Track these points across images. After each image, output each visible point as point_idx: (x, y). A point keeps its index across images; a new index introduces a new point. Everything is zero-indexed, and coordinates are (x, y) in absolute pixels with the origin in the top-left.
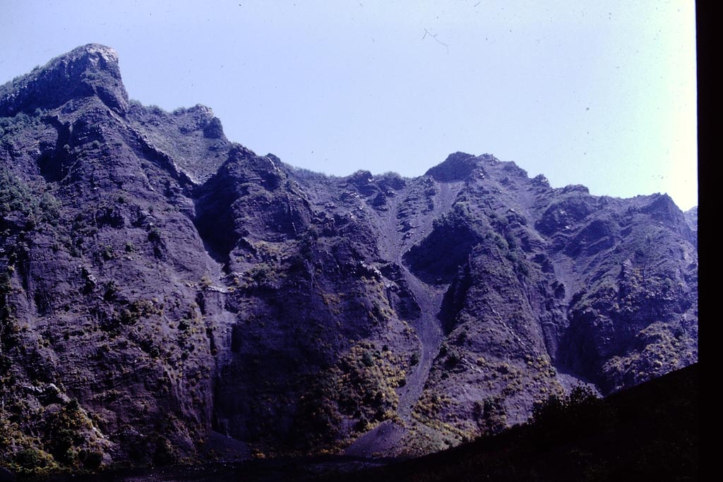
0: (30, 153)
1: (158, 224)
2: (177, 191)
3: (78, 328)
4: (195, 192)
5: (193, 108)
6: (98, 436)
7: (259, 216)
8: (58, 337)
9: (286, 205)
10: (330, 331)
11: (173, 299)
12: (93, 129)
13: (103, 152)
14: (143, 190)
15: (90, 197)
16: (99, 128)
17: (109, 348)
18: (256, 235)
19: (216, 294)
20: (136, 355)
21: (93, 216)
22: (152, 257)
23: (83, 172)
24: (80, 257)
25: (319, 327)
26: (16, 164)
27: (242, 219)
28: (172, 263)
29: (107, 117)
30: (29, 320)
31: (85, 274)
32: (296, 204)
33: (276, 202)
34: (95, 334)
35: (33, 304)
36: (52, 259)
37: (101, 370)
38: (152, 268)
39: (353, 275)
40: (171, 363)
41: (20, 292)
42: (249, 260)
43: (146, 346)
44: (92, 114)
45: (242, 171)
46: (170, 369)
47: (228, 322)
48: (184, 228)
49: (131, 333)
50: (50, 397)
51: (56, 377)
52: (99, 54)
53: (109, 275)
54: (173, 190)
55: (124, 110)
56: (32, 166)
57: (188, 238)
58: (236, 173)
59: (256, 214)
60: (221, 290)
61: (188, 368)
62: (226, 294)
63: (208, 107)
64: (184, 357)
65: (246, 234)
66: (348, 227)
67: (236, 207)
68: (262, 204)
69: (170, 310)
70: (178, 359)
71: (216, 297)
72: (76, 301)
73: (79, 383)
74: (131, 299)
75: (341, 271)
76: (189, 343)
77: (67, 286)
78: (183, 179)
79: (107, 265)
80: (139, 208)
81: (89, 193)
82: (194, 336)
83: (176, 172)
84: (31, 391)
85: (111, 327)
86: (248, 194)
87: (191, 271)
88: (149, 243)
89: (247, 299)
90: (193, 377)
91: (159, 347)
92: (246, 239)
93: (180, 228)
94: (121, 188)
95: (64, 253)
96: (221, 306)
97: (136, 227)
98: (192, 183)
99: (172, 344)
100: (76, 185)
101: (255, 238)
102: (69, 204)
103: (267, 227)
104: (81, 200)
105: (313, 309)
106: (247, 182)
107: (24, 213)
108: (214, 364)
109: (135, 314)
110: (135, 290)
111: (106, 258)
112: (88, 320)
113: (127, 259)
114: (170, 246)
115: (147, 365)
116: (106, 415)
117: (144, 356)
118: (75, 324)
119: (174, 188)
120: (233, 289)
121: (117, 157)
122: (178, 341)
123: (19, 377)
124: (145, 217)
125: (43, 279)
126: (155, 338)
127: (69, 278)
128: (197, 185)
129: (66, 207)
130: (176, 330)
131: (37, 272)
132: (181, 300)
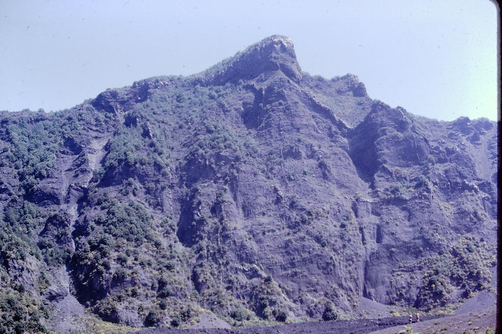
0: (236, 110)
1: (325, 156)
2: (337, 133)
3: (272, 228)
4: (349, 134)
5: (345, 76)
6: (285, 300)
7: (394, 149)
8: (258, 234)
9: (412, 142)
10: (444, 228)
11: (336, 207)
12: (278, 93)
13: (286, 108)
14: (314, 133)
15: (278, 138)
16: (282, 92)
17: (293, 240)
18: (392, 163)
19: (365, 203)
20: (311, 245)
21: (280, 151)
22: (322, 179)
23: (273, 122)
24: (272, 179)
25: (437, 226)
26: (226, 117)
27: (382, 152)
28: (335, 182)
29: (288, 84)
30: (238, 222)
31: (276, 190)
32: (419, 141)
33: (406, 140)
34: (283, 232)
35: (241, 211)
36: (253, 181)
37: (288, 255)
38: (321, 186)
39: (459, 189)
40: (335, 250)
41: (232, 203)
42: (387, 180)
43: (318, 239)
44: (278, 83)
45: (381, 119)
46: (334, 255)
47: (374, 222)
48: (343, 159)
49: (308, 231)
50: (254, 274)
51: (257, 260)
52: (281, 42)
53: (293, 191)
54: (334, 133)
55: (298, 79)
56: (238, 118)
57: (346, 165)
58: (377, 121)
59: (392, 148)
60: (369, 200)
61: (346, 254)
62: (372, 203)
63: (355, 75)
64: (344, 246)
65: (385, 162)
66: (455, 156)
67: (378, 144)
68: (396, 141)
69: (334, 215)
70: (340, 248)
71: (365, 206)
72: (270, 209)
73: (273, 264)
74: (308, 207)
75: (451, 187)
76: (347, 237)
77: (264, 199)
78: (340, 126)
79: (290, 184)
80: (312, 145)
81: (277, 136)
82: (351, 232)
83: (336, 120)
84: (240, 270)
85: (294, 226)
86: (386, 134)
87: (348, 188)
88: (319, 169)
89: (387, 207)
90: (350, 260)
91: (327, 240)
92: (385, 166)
93: (340, 159)
94: (299, 132)
95: (261, 177)
96: (369, 212)
97: (310, 158)
98: (346, 128)
99: (336, 238)
100: (269, 131)
101: (392, 165)
102: (264, 144)
103: (400, 157)
104: (272, 140)
105: (433, 213)
106: (385, 126)
107: (234, 150)
108: (364, 251)
109: (310, 217)
110: (310, 201)
111: (290, 179)
112: (279, 221)
113: (305, 180)
114: (334, 171)
115: (319, 253)
116: (290, 285)
117: (317, 246)
118: (269, 224)
119: (335, 132)
120: (377, 199)
121: (296, 111)
122: (340, 236)
123: (232, 261)
124: (316, 152)
125: (248, 195)
126: (324, 234)
127: (265, 194)
128: (350, 129)
129: (262, 146)
130: (338, 228)
131: (243, 189)
132: (342, 208)
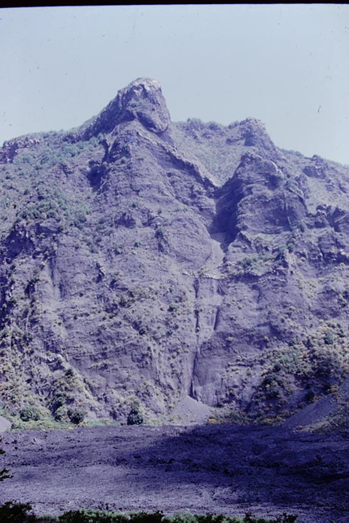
0: (81, 170)
1: (165, 223)
2: (200, 193)
3: (86, 311)
4: (216, 194)
5: (244, 121)
6: (87, 398)
7: (259, 212)
8: (69, 318)
9: (283, 202)
10: (301, 312)
11: (168, 286)
12: (124, 148)
13: (127, 166)
14: (159, 196)
15: (113, 204)
16: (127, 147)
17: (106, 327)
18: (255, 229)
19: (209, 279)
20: (127, 332)
21: (112, 218)
22: (157, 251)
23: (110, 184)
24: (97, 253)
25: (290, 309)
26: (68, 180)
27: (243, 215)
28: (175, 255)
29: (136, 137)
30: (52, 304)
31: (98, 267)
32: (291, 201)
33: (275, 200)
34: (98, 315)
35: (57, 290)
36: (73, 256)
37: (100, 344)
38: (154, 260)
39: (334, 262)
40: (156, 339)
41: (47, 282)
42: (244, 250)
43: (136, 326)
44: (124, 136)
45: (248, 174)
46: (154, 345)
47: (214, 304)
48: (188, 225)
49: (125, 315)
50: (58, 366)
51: (64, 349)
52: (143, 86)
53: (117, 267)
54: (196, 193)
55: (160, 130)
56: (82, 180)
57: (192, 234)
58: (243, 176)
59: (257, 210)
60: (214, 277)
61: (170, 343)
62: (218, 280)
64: (169, 334)
65: (245, 228)
66: (344, 218)
67: (241, 205)
68: (264, 202)
69: (164, 295)
70: (163, 336)
71: (209, 284)
72: (89, 289)
73: (80, 354)
74: (131, 287)
75: (324, 259)
76: (174, 323)
77: (83, 277)
78: (207, 183)
79: (116, 259)
80: (149, 211)
81: (113, 200)
82: (179, 317)
83: (201, 177)
84: (44, 360)
85: (111, 310)
86: (252, 193)
87: (191, 261)
88: (155, 239)
89: (234, 284)
90: (174, 351)
91: (147, 327)
92: (243, 233)
93: (184, 226)
94: (138, 195)
95: (84, 250)
96: (213, 291)
97: (146, 227)
98: (213, 186)
99: (159, 324)
100: (105, 195)
101: (254, 231)
102: (98, 210)
103: (267, 221)
104: (106, 206)
105: (287, 293)
106: (252, 183)
107: (57, 220)
108: (195, 340)
109: (131, 299)
110: (135, 279)
111: (117, 253)
112: (95, 304)
113: (133, 253)
114: (173, 241)
115: (135, 342)
116: (98, 380)
117: (134, 333)
118: (84, 307)
119: (197, 191)
120: (226, 275)
121: (137, 170)
122: (165, 322)
123: (37, 349)
124: (153, 218)
125: (65, 272)
126: (145, 319)
127: (86, 271)
128: (217, 188)
129: (95, 213)
130: (165, 312)
131: (61, 266)
132: (175, 287)
